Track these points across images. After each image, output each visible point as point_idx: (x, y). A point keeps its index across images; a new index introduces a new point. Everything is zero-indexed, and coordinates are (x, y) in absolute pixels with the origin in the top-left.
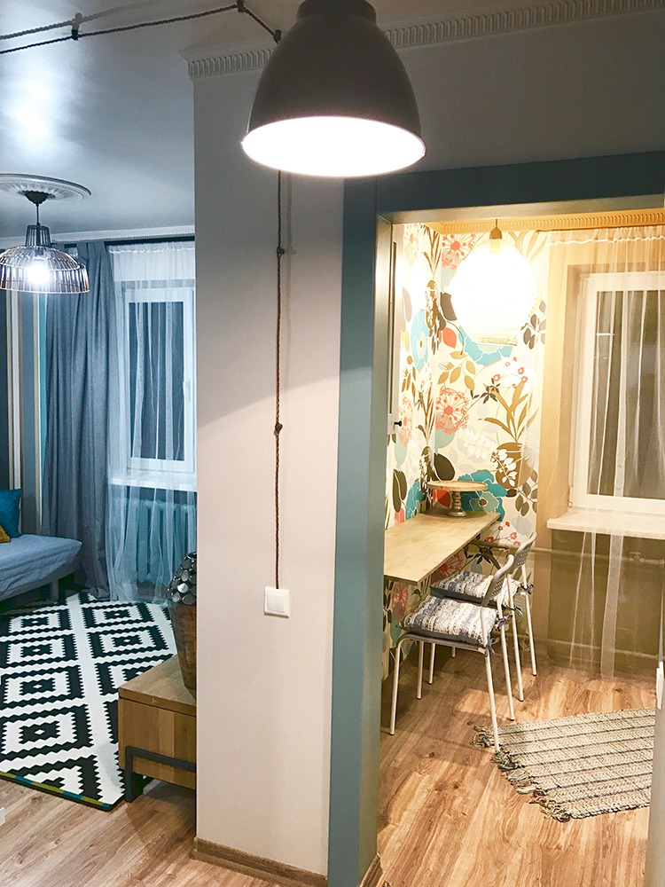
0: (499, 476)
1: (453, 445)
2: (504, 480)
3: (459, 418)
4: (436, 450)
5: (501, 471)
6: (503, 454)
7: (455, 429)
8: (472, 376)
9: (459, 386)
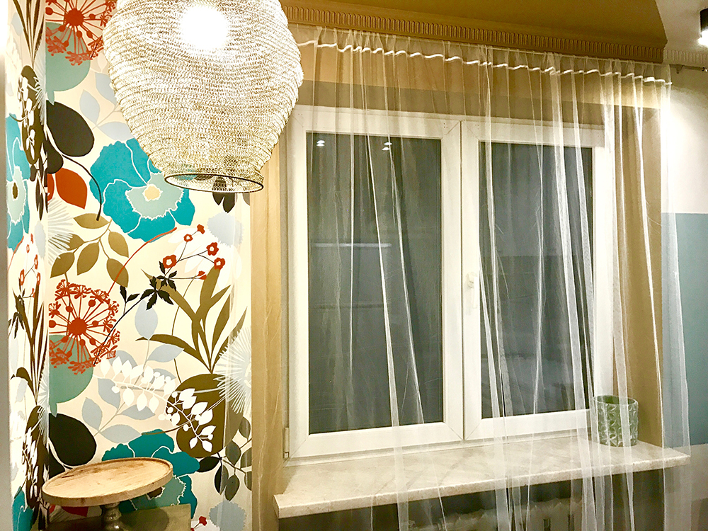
0: (184, 438)
1: (91, 391)
2: (193, 443)
3: (101, 339)
4: (54, 407)
5: (186, 428)
6: (188, 397)
7: (94, 362)
8: (122, 260)
9: (98, 278)
